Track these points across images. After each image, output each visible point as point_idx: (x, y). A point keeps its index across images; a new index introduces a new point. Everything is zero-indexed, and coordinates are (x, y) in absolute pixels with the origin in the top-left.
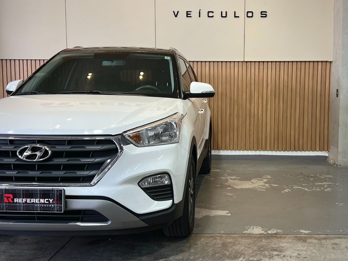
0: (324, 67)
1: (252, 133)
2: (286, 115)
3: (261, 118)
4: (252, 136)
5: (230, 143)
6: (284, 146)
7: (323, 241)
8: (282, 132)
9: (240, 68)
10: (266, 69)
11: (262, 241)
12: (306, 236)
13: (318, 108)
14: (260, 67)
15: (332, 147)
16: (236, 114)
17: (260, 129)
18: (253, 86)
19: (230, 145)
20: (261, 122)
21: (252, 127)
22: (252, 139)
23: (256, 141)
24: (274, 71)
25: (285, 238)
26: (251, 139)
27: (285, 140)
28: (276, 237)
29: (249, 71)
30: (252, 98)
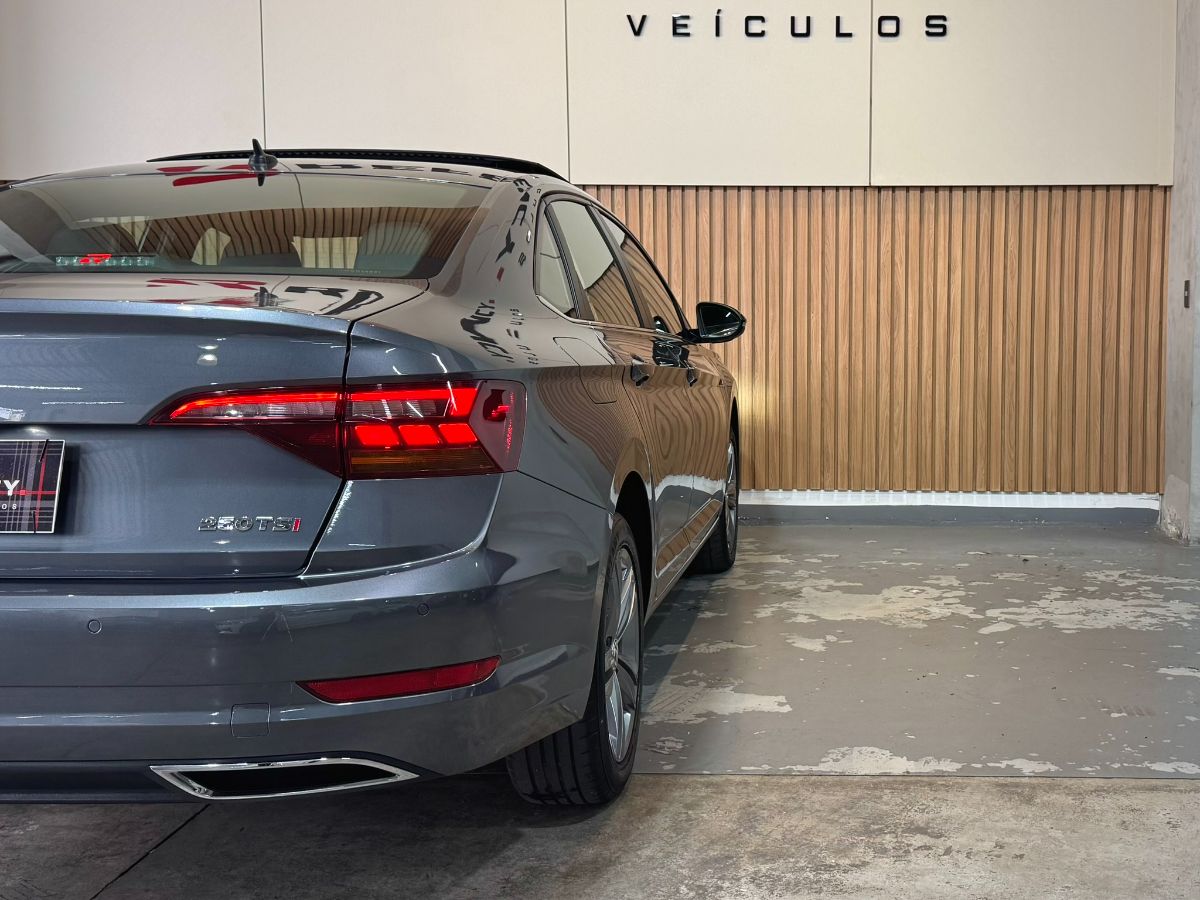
0: (1143, 205)
1: (898, 429)
2: (1014, 368)
3: (930, 381)
4: (901, 440)
5: (823, 466)
6: (1009, 476)
7: (1092, 802)
8: (1003, 428)
9: (858, 209)
10: (944, 213)
11: (881, 797)
12: (1034, 781)
13: (1125, 347)
14: (926, 204)
15: (1171, 478)
16: (845, 367)
17: (927, 419)
18: (900, 270)
19: (822, 473)
20: (929, 392)
21: (898, 410)
22: (898, 451)
23: (912, 460)
24: (972, 218)
25: (962, 788)
26: (896, 453)
27: (1013, 455)
28: (930, 784)
29: (887, 218)
30: (899, 310)
